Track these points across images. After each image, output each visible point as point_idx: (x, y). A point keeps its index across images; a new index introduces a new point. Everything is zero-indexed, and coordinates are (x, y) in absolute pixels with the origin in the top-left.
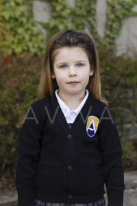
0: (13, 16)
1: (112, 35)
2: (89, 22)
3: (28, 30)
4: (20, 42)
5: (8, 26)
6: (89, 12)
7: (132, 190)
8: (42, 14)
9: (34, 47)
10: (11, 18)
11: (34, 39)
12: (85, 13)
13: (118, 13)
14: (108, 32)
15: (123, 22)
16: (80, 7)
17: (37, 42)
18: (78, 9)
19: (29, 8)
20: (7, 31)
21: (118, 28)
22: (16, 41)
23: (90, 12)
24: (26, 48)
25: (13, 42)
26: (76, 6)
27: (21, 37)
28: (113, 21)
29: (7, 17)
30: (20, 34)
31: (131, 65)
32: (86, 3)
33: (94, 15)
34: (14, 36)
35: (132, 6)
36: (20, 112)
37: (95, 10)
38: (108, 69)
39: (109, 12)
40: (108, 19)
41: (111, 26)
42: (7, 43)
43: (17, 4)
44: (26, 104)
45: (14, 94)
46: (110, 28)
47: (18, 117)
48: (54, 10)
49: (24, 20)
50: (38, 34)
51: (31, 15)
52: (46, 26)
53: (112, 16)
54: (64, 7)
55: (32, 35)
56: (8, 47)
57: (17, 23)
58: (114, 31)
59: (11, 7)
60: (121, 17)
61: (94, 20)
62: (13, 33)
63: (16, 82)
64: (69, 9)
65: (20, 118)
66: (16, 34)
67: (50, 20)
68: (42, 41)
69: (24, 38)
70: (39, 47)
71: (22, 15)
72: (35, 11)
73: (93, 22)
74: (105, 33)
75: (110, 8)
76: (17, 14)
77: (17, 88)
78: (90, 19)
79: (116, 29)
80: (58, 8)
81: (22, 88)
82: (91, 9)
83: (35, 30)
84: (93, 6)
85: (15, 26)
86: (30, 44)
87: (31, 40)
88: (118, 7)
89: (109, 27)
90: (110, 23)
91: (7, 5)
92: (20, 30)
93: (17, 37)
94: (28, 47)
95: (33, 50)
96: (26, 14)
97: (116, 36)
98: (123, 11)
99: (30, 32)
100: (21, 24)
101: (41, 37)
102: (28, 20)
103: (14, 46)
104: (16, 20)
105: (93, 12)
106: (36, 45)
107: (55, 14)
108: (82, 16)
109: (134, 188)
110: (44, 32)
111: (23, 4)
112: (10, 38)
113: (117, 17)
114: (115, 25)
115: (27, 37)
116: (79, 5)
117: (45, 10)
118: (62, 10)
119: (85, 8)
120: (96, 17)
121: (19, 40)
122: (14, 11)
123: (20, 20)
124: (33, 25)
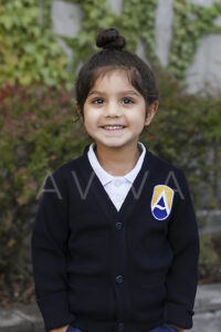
0: (18, 24)
1: (180, 63)
2: (144, 40)
3: (42, 47)
4: (28, 66)
5: (10, 41)
6: (143, 23)
7: (209, 315)
8: (66, 23)
9: (51, 76)
10: (14, 27)
11: (52, 63)
12: (137, 25)
13: (192, 28)
14: (174, 58)
15: (200, 42)
16: (130, 15)
17: (56, 68)
18: (125, 17)
19: (46, 12)
20: (7, 47)
21: (190, 51)
22: (22, 65)
23: (146, 23)
24: (38, 78)
25: (17, 67)
26: (123, 13)
27: (30, 60)
28: (183, 40)
29: (8, 25)
30: (29, 55)
31: (212, 107)
32: (140, 7)
33: (152, 28)
34: (20, 56)
35: (214, 17)
36: (25, 177)
37: (153, 20)
38: (174, 113)
39: (177, 25)
40: (175, 36)
41: (180, 48)
42: (6, 68)
43: (26, 5)
44: (36, 164)
45: (16, 147)
46: (178, 51)
47: (22, 185)
48: (85, 17)
49: (37, 31)
50: (58, 56)
51: (47, 24)
52: (72, 43)
53: (182, 32)
54: (104, 14)
55: (49, 57)
56: (9, 75)
57: (24, 37)
58: (184, 56)
59: (15, 9)
60: (196, 33)
61: (152, 36)
62: (17, 52)
63: (20, 127)
64: (111, 16)
65: (25, 187)
66: (22, 53)
67: (80, 33)
68: (65, 66)
69: (35, 62)
70: (59, 77)
71: (34, 23)
72: (55, 18)
73: (150, 40)
74: (169, 58)
75: (178, 18)
76: (26, 20)
77: (21, 138)
78: (146, 34)
79: (187, 53)
80: (94, 14)
81: (30, 138)
82: (148, 18)
83: (55, 48)
84: (151, 14)
85: (21, 41)
86: (45, 72)
87: (46, 65)
88: (191, 17)
89: (176, 50)
90: (177, 42)
91: (9, 6)
92: (30, 48)
93: (25, 59)
94: (41, 76)
95: (50, 82)
96: (41, 21)
97: (186, 64)
98: (201, 24)
99: (45, 52)
100: (32, 39)
101: (63, 61)
102: (43, 32)
103: (18, 74)
104: (24, 30)
105: (150, 23)
106: (55, 74)
107: (87, 24)
108: (133, 29)
109: (213, 311)
110: (69, 52)
111: (36, 5)
112: (11, 60)
113: (189, 33)
114: (185, 47)
115: (41, 59)
116: (127, 10)
117: (71, 17)
118: (100, 18)
119: (138, 17)
120: (155, 32)
121: (27, 64)
122: (20, 15)
123: (29, 31)
124: (51, 40)
